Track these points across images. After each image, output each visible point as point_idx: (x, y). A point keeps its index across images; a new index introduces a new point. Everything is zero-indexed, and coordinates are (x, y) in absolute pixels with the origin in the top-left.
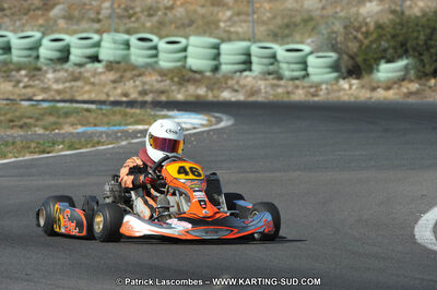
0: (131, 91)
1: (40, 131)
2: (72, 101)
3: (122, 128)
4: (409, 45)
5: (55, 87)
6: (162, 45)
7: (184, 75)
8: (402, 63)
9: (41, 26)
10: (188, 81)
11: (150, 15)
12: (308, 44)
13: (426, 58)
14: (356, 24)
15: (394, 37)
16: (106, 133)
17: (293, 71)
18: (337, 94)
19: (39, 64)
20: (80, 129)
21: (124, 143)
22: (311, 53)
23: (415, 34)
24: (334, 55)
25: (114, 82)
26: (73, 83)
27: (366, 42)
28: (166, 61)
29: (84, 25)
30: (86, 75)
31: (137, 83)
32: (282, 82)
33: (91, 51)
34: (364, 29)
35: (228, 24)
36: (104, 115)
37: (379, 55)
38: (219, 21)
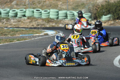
0: (34, 24)
1: (10, 36)
2: (18, 28)
4: (111, 11)
5: (13, 24)
6: (43, 12)
7: (49, 20)
8: (109, 16)
9: (9, 7)
10: (50, 21)
11: (39, 4)
13: (115, 14)
14: (96, 5)
15: (106, 8)
16: (28, 36)
19: (9, 18)
20: (21, 35)
21: (33, 39)
22: (84, 13)
23: (112, 8)
24: (90, 14)
25: (30, 22)
26: (18, 23)
27: (99, 10)
28: (44, 16)
29: (21, 6)
30: (22, 20)
31: (36, 22)
33: (23, 14)
34: (98, 7)
35: (61, 5)
36: (27, 31)
37: (102, 14)
38: (58, 5)
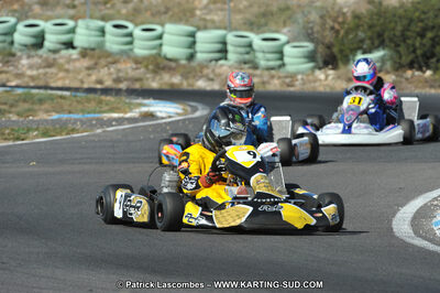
0: (106, 78)
1: (14, 118)
2: (46, 87)
3: (97, 115)
4: (386, 36)
5: (29, 73)
6: (138, 32)
7: (159, 63)
8: (376, 55)
9: (15, 11)
10: (164, 68)
11: (126, 2)
12: (285, 34)
13: (402, 49)
14: (334, 14)
15: (370, 27)
16: (81, 121)
17: (268, 60)
18: (312, 85)
19: (13, 50)
20: (55, 116)
21: (99, 131)
22: (288, 42)
23: (392, 25)
24: (310, 46)
25: (88, 68)
26: (48, 70)
27: (342, 32)
28: (141, 49)
29: (59, 11)
30: (61, 61)
31: (112, 70)
32: (258, 72)
33: (65, 38)
34: (340, 20)
35: (204, 11)
36: (78, 102)
37: (355, 45)
38: (195, 9)
